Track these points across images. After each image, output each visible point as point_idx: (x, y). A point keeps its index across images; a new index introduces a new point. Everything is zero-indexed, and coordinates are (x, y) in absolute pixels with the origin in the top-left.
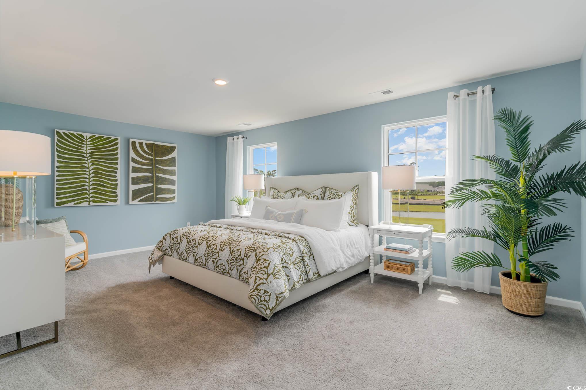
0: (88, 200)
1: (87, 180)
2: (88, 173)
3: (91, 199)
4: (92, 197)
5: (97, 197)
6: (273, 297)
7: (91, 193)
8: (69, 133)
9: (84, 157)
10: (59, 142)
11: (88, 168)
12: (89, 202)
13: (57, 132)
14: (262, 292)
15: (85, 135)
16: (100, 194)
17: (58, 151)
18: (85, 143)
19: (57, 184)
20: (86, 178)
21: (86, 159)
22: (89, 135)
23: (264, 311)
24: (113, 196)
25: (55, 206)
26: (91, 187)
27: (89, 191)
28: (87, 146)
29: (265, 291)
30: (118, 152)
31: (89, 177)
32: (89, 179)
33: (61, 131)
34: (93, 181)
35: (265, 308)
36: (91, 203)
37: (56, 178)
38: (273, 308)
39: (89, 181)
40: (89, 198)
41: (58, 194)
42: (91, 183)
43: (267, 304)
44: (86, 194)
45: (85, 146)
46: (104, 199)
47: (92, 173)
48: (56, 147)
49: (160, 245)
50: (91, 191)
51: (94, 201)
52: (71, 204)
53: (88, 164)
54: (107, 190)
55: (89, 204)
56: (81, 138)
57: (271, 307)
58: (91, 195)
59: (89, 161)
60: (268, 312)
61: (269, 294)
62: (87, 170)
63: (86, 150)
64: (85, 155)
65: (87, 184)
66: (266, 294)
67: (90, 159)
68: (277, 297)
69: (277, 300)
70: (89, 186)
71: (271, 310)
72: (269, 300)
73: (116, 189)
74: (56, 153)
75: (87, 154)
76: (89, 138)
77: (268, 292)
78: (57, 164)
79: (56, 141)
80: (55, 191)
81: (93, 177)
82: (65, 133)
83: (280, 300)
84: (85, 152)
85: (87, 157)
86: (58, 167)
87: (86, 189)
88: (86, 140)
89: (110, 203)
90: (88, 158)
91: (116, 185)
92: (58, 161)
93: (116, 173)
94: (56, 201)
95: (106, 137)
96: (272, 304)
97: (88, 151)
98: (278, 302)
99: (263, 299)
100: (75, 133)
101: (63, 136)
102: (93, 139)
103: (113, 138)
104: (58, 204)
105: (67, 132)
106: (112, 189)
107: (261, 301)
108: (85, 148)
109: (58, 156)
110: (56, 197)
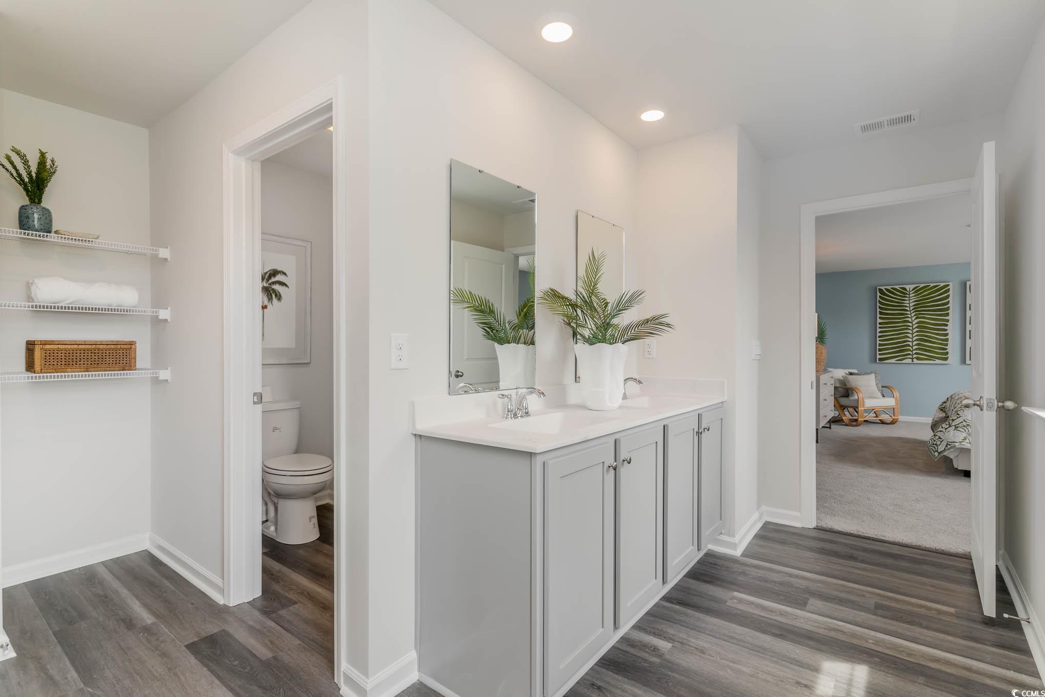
0: (911, 356)
1: (910, 336)
2: (911, 328)
3: (915, 356)
4: (916, 354)
5: (922, 354)
6: (944, 443)
7: (915, 350)
8: (891, 288)
9: (907, 311)
10: (881, 299)
11: (910, 322)
12: (912, 359)
13: (880, 289)
14: (937, 437)
15: (907, 287)
16: (926, 350)
17: (880, 308)
18: (908, 296)
19: (879, 340)
20: (909, 333)
21: (909, 313)
22: (912, 286)
23: (933, 452)
24: (942, 354)
25: (878, 361)
26: (915, 343)
27: (912, 347)
28: (910, 298)
29: (939, 437)
30: (949, 301)
31: (913, 331)
32: (912, 334)
33: (883, 288)
34: (917, 336)
35: (934, 450)
36: (914, 360)
37: (878, 334)
38: (941, 452)
39: (912, 337)
40: (912, 355)
41: (880, 350)
42: (914, 339)
43: (936, 447)
44: (909, 350)
45: (908, 299)
46: (931, 356)
47: (916, 328)
48: (878, 304)
49: (943, 406)
50: (914, 348)
51: (918, 359)
52: (893, 361)
53: (911, 318)
54: (935, 347)
55: (913, 361)
56: (904, 292)
57: (939, 451)
58: (914, 352)
59: (913, 315)
60: (936, 454)
61: (941, 440)
62: (911, 324)
63: (909, 304)
64: (908, 309)
65: (911, 340)
66: (939, 440)
67: (913, 312)
68: (947, 444)
69: (947, 446)
70: (912, 342)
71: (939, 453)
72: (939, 445)
73: (947, 345)
74: (878, 310)
75: (910, 307)
76: (912, 290)
77: (941, 439)
78: (879, 321)
79: (878, 297)
80: (878, 347)
81: (917, 332)
82: (887, 290)
83: (949, 447)
84: (908, 305)
85: (910, 311)
86: (880, 324)
87: (909, 345)
88: (910, 292)
89: (938, 361)
90: (912, 312)
91: (947, 340)
92: (880, 318)
93: (947, 325)
94: (878, 357)
95: (932, 285)
96: (941, 449)
97: (911, 305)
98: (946, 448)
99: (935, 443)
100: (897, 287)
101: (885, 293)
102: (917, 290)
103: (942, 284)
104: (880, 360)
105: (889, 288)
106: (941, 345)
107: (933, 444)
108: (908, 302)
109: (881, 313)
110: (878, 353)
